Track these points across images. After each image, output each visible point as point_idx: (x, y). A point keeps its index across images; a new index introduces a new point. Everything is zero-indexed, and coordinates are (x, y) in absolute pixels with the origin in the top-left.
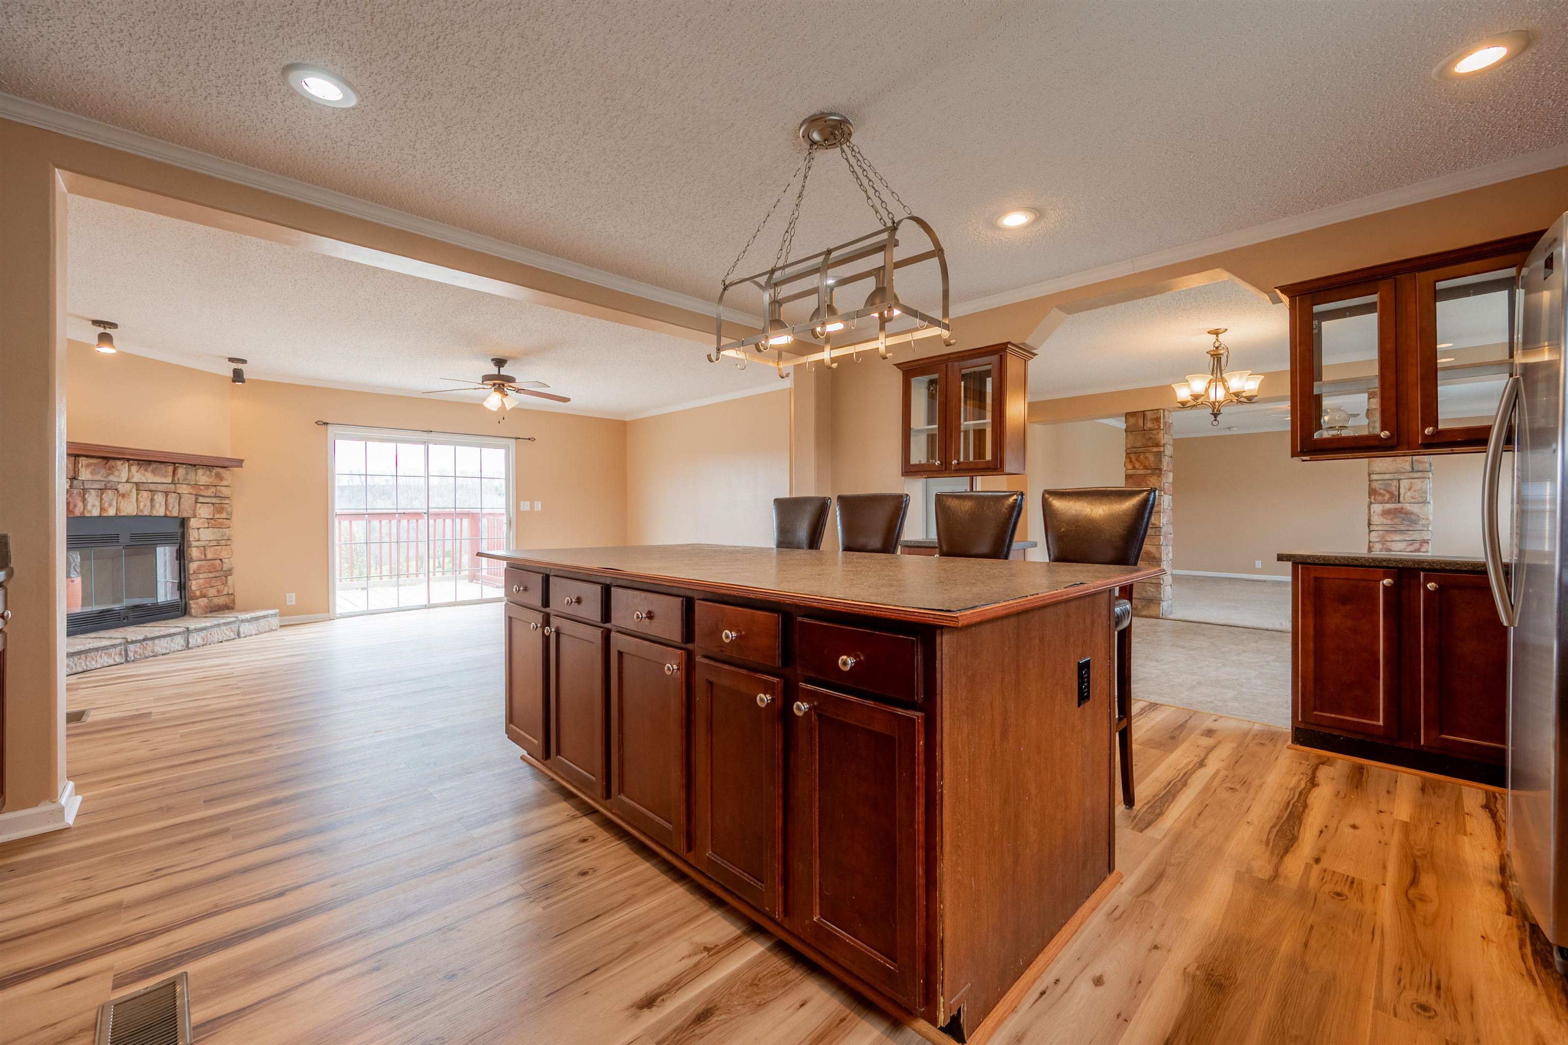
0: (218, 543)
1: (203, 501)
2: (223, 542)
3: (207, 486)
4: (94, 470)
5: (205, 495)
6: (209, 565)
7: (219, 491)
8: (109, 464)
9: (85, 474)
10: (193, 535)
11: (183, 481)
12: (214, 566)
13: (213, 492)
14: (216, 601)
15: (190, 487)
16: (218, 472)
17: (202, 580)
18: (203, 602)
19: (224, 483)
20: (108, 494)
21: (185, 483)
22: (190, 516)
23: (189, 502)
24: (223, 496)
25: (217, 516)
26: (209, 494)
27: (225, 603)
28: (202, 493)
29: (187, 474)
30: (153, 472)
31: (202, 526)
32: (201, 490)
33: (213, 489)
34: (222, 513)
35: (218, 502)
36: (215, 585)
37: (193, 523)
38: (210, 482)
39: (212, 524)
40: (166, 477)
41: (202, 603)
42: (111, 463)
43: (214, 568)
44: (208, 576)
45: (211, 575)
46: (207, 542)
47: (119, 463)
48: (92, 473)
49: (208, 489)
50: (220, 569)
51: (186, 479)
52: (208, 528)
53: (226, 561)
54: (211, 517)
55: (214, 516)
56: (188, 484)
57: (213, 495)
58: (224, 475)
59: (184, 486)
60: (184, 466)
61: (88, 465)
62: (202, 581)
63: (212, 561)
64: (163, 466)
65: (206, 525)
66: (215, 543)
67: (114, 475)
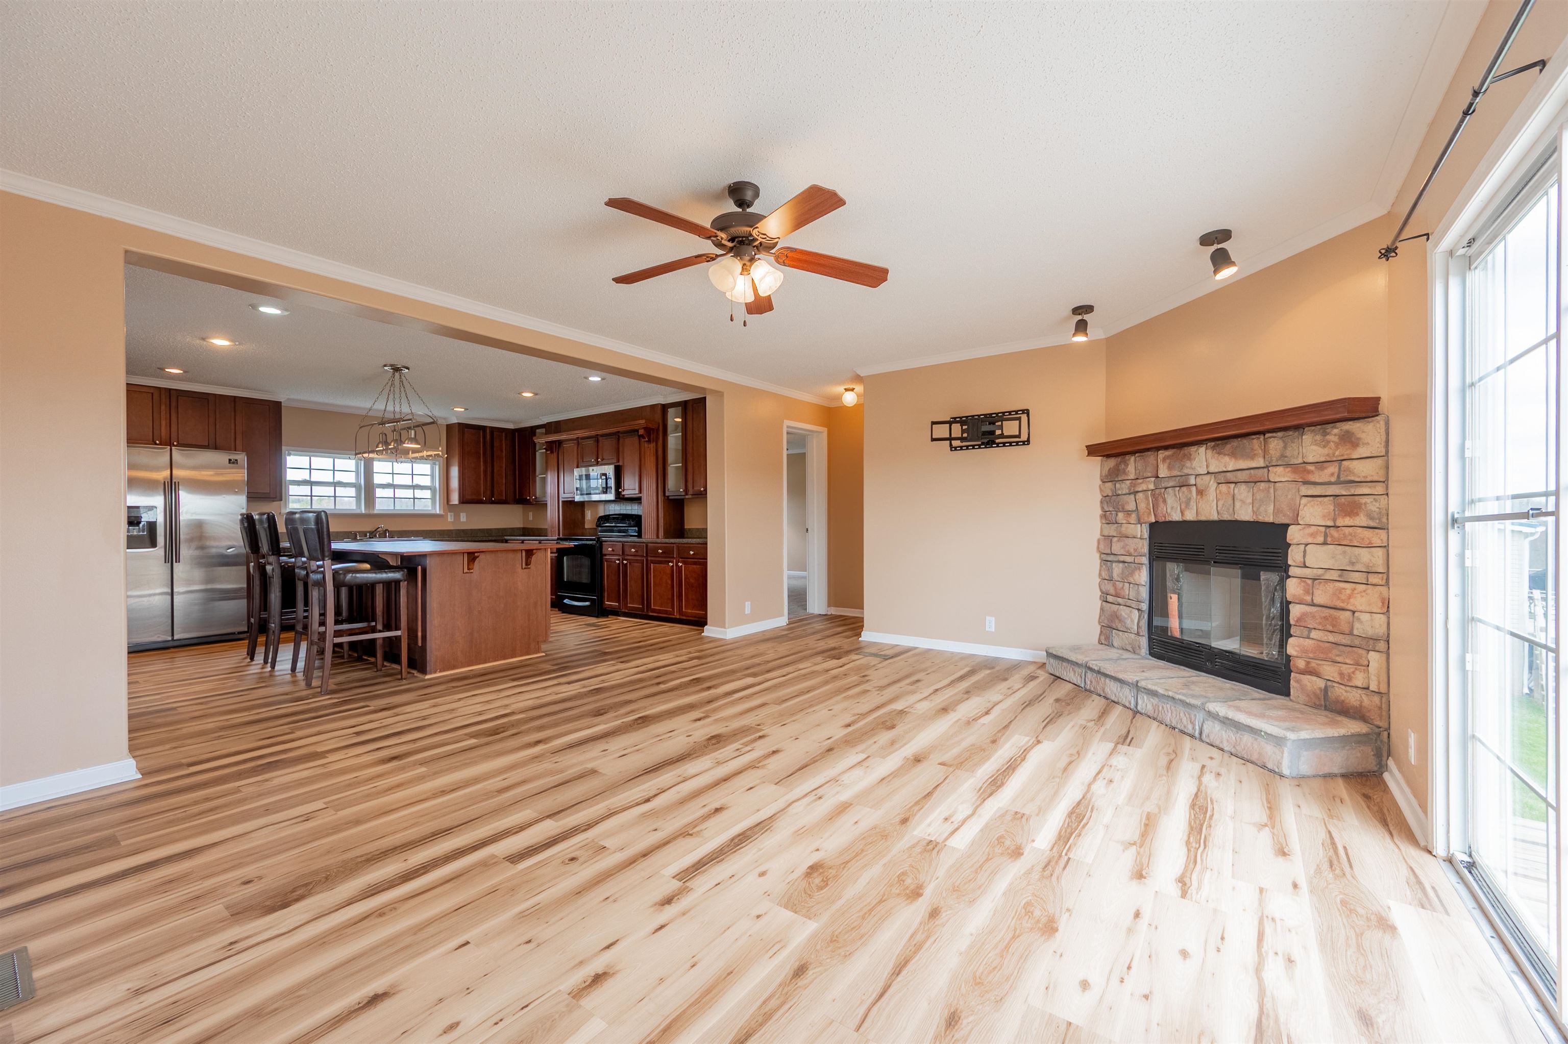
0: (1340, 576)
1: (1310, 493)
2: (1356, 577)
3: (1320, 465)
4: (1170, 464)
5: (1317, 480)
6: (1325, 618)
7: (1348, 470)
8: (1182, 452)
9: (1163, 472)
10: (1294, 556)
11: (1277, 461)
12: (1334, 621)
13: (1332, 474)
14: (1340, 692)
15: (1289, 469)
16: (1347, 432)
17: (1313, 642)
18: (1314, 683)
19: (1362, 451)
20: (1183, 492)
21: (1280, 463)
22: (1286, 521)
23: (1289, 497)
24: (1357, 479)
25: (1348, 521)
26: (1326, 479)
27: (1357, 704)
28: (1312, 478)
29: (1285, 447)
30: (1233, 455)
31: (1310, 540)
32: (1309, 472)
33: (1333, 469)
34: (1357, 514)
35: (1344, 493)
36: (1339, 659)
37: (1293, 534)
38: (1328, 455)
39: (1332, 536)
40: (1252, 458)
41: (1308, 684)
42: (1186, 450)
43: (1333, 626)
44: (1325, 639)
45: (1331, 638)
46: (1320, 572)
47: (1193, 449)
48: (1170, 468)
49: (1322, 469)
50: (1347, 631)
51: (1283, 456)
52: (1325, 543)
53: (1365, 617)
54: (1330, 523)
55: (1334, 520)
56: (1287, 465)
57: (1333, 479)
58: (1362, 436)
59: (1280, 470)
60: (1280, 434)
61: (1164, 460)
62: (1308, 642)
63: (1332, 611)
64: (1245, 441)
65: (1320, 539)
66: (1334, 575)
67: (1187, 468)
